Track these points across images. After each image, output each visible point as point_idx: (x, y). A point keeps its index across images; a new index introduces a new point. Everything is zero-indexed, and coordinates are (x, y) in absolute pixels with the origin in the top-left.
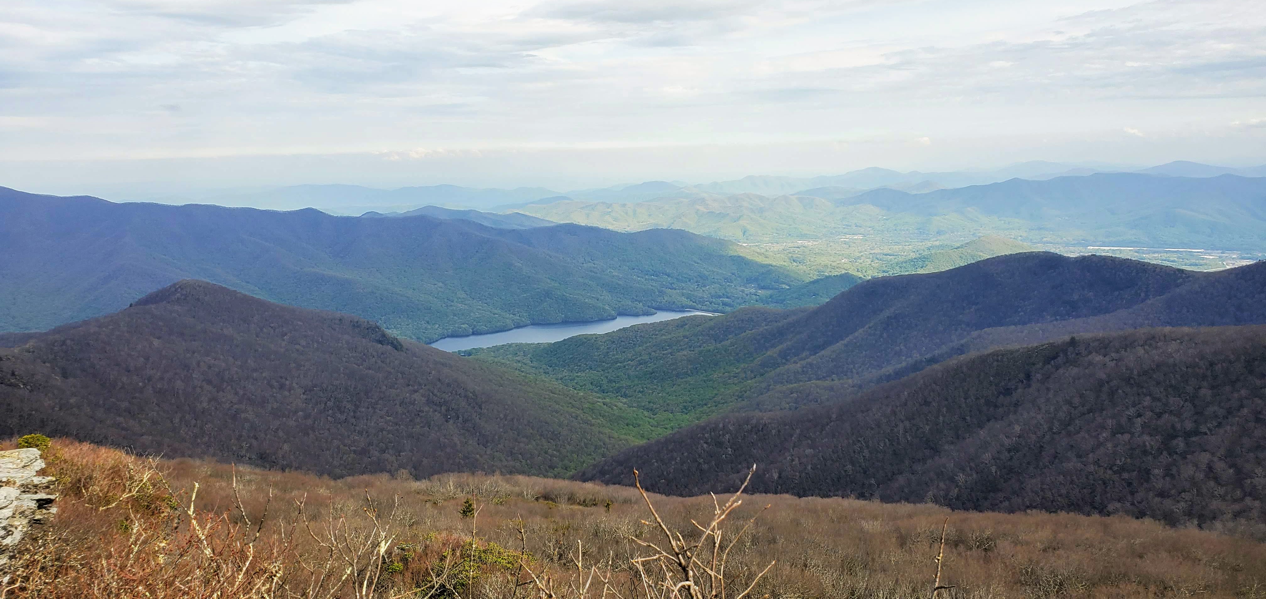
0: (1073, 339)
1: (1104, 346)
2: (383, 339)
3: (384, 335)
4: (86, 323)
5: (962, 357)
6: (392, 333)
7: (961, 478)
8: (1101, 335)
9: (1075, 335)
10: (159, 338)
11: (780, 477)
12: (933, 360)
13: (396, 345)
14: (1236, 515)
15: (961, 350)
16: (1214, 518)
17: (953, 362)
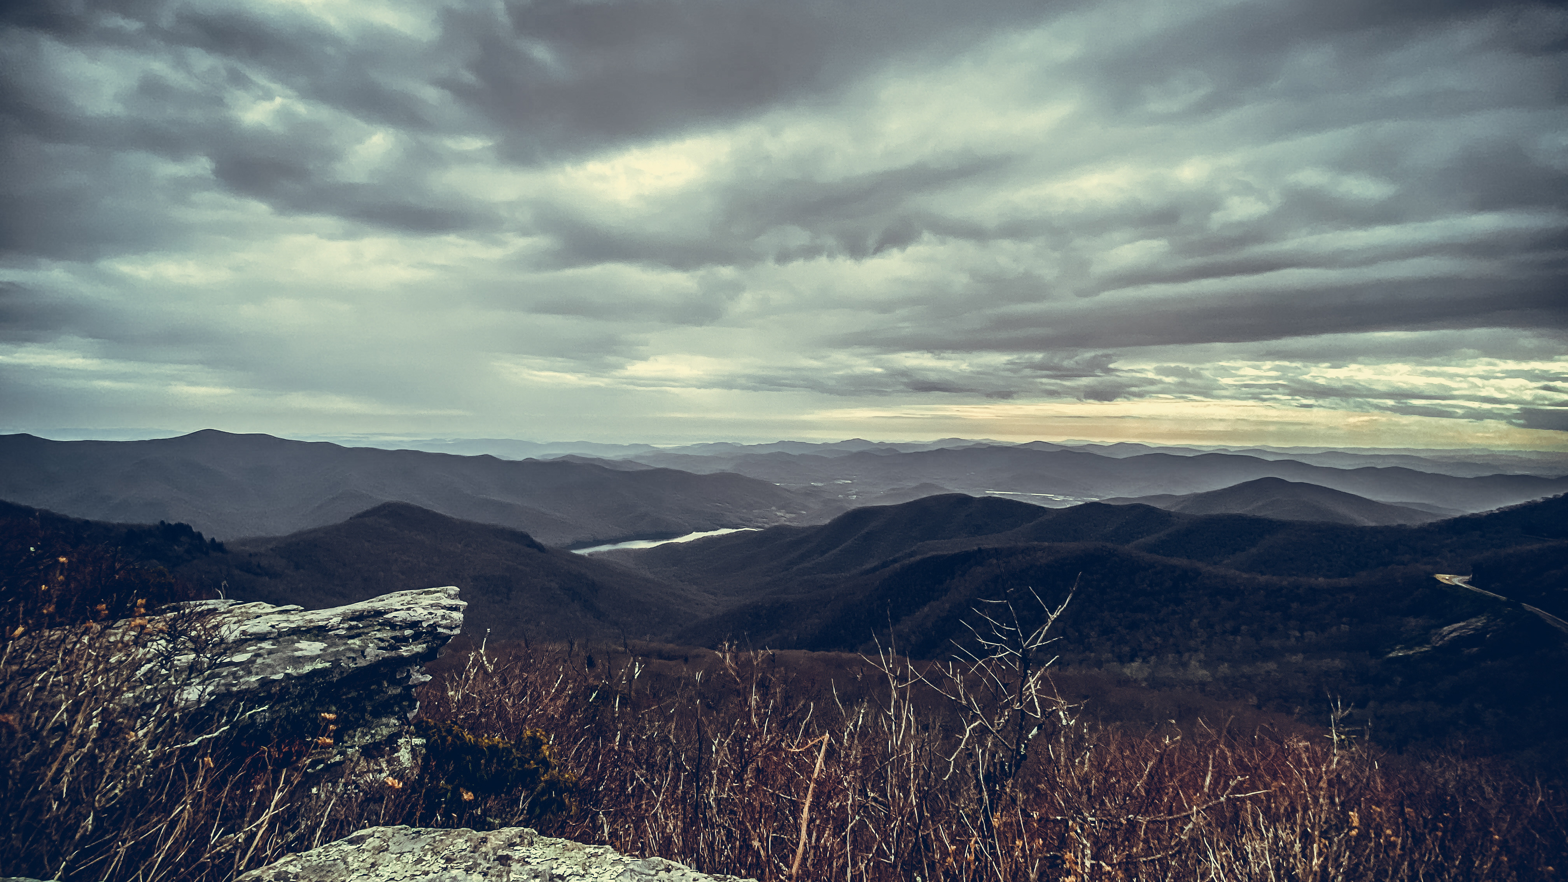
0: (980, 549)
1: (997, 553)
2: (533, 544)
3: (532, 541)
4: (315, 531)
5: (912, 559)
6: (538, 540)
7: (913, 639)
8: (996, 546)
9: (981, 546)
10: (369, 541)
11: (798, 639)
12: (895, 561)
13: (540, 548)
14: (1081, 662)
15: (911, 555)
16: (1068, 665)
17: (907, 562)
